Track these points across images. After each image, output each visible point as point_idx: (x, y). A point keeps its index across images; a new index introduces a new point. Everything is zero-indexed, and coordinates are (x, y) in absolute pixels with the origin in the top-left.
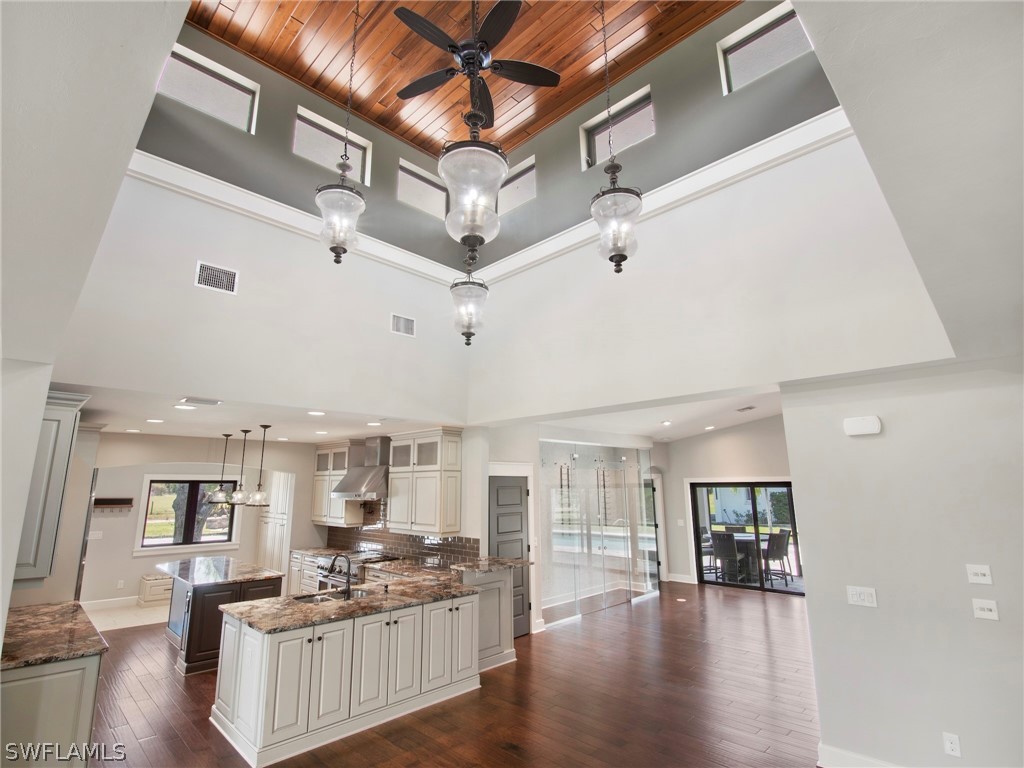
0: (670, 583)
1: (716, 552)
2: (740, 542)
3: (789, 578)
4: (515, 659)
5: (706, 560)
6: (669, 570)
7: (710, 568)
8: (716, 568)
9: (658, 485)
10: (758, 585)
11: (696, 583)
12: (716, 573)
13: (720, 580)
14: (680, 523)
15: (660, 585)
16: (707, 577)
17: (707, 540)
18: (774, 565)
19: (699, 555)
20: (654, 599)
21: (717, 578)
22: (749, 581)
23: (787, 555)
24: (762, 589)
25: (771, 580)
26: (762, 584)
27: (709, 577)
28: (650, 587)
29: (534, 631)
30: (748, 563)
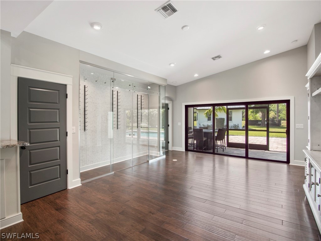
0: (173, 151)
1: (194, 138)
2: (205, 133)
3: (224, 147)
4: (22, 220)
5: (190, 141)
6: (173, 145)
7: (191, 144)
8: (194, 144)
9: (170, 106)
10: (212, 151)
11: (184, 151)
12: (194, 146)
13: (195, 149)
14: (179, 124)
15: (167, 153)
16: (189, 148)
17: (191, 132)
18: (219, 143)
19: (187, 138)
20: (163, 159)
21: (194, 148)
22: (208, 149)
23: (224, 138)
24: (214, 153)
25: (217, 149)
26: (214, 151)
27: (191, 148)
28: (162, 153)
29: (70, 187)
30: (208, 142)
